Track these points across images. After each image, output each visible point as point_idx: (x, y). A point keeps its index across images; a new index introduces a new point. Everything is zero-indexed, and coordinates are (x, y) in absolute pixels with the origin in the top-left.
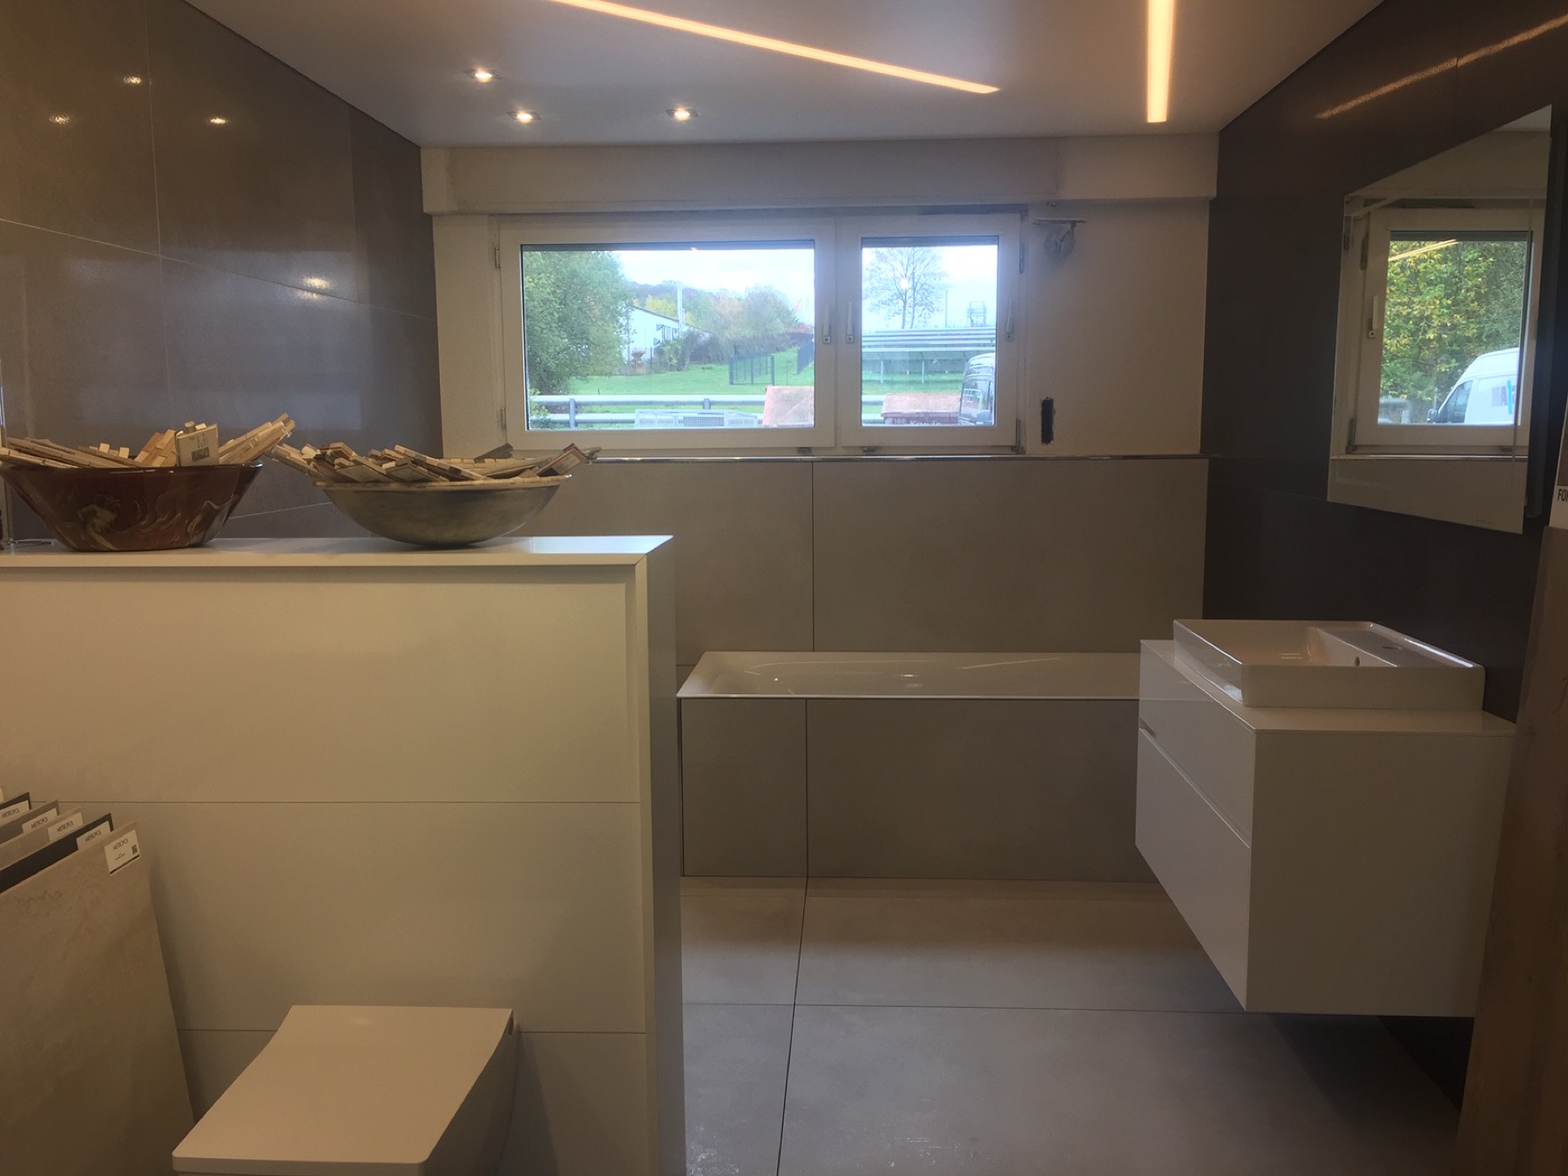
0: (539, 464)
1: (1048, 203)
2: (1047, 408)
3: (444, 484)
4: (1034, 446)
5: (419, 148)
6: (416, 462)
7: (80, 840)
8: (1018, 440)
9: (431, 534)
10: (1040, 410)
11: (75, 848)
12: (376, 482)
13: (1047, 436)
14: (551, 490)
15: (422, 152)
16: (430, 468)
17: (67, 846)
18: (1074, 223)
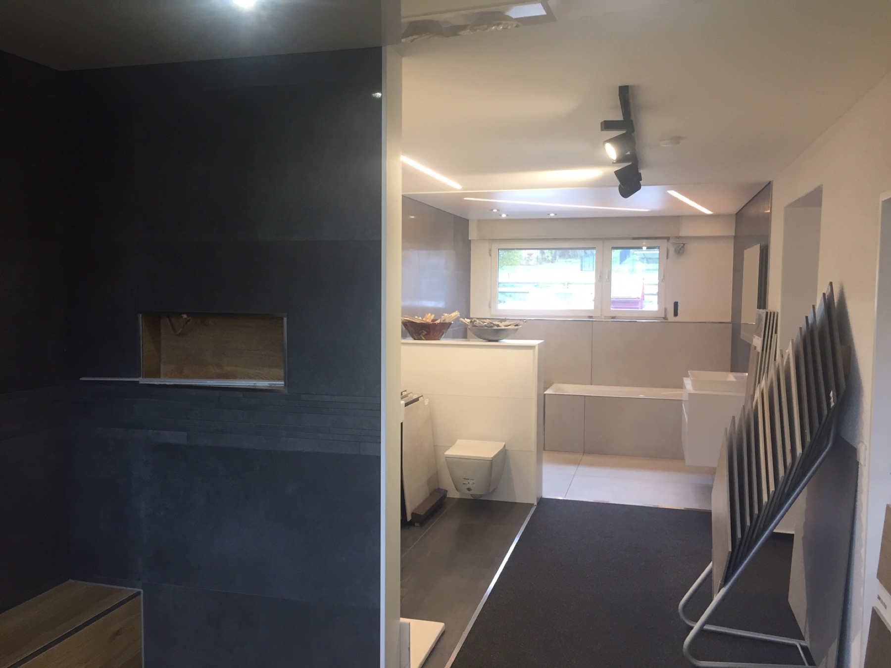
0: (514, 323)
1: (676, 237)
2: (676, 305)
3: (496, 328)
4: (671, 317)
5: (468, 220)
6: (491, 323)
7: (420, 399)
8: (666, 315)
9: (491, 338)
10: (673, 305)
11: (419, 400)
12: (482, 327)
13: (676, 314)
14: (517, 329)
15: (470, 222)
16: (493, 324)
17: (417, 400)
18: (684, 244)
